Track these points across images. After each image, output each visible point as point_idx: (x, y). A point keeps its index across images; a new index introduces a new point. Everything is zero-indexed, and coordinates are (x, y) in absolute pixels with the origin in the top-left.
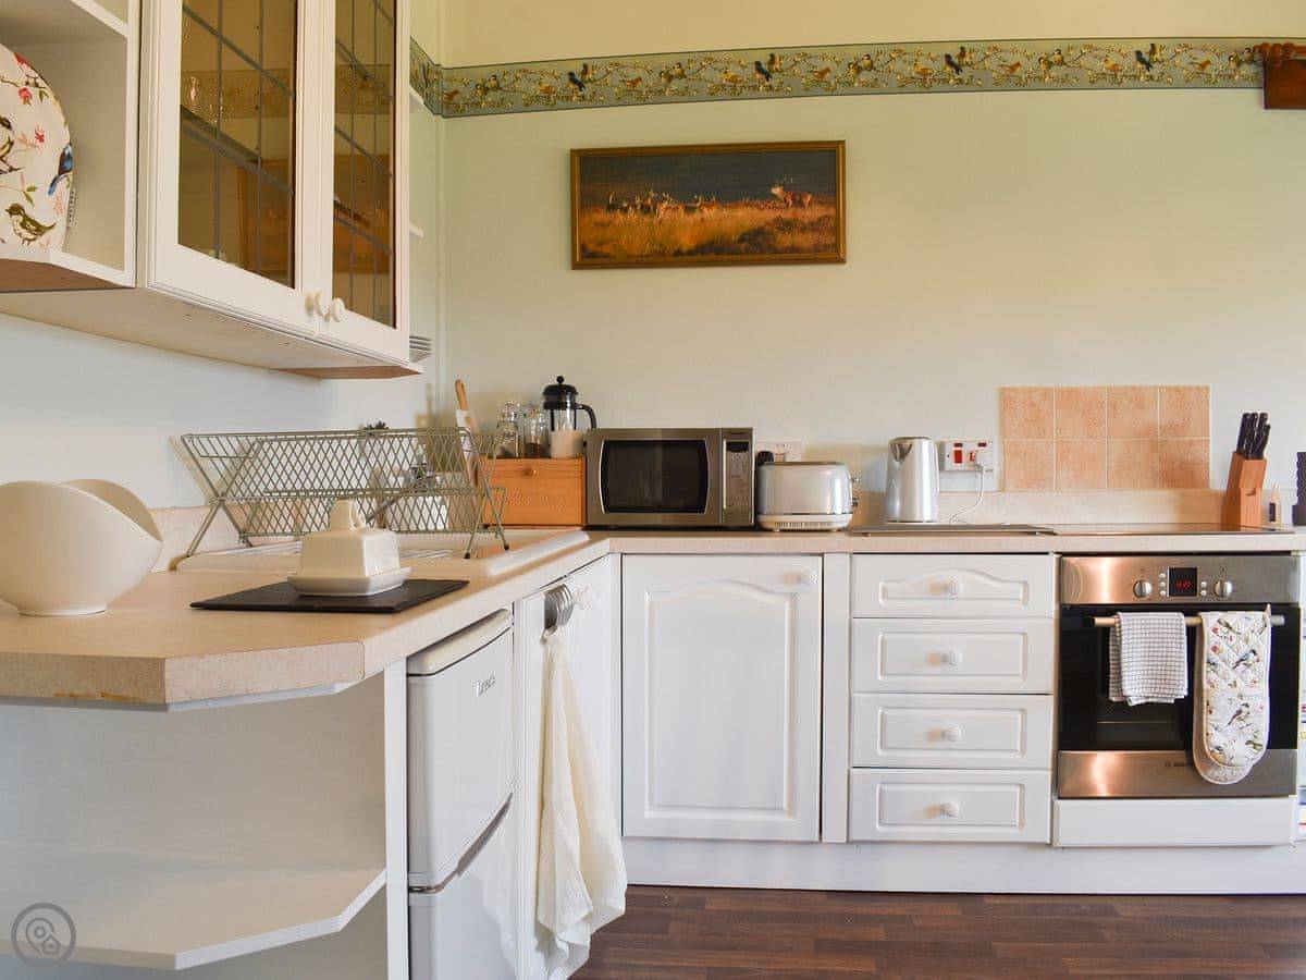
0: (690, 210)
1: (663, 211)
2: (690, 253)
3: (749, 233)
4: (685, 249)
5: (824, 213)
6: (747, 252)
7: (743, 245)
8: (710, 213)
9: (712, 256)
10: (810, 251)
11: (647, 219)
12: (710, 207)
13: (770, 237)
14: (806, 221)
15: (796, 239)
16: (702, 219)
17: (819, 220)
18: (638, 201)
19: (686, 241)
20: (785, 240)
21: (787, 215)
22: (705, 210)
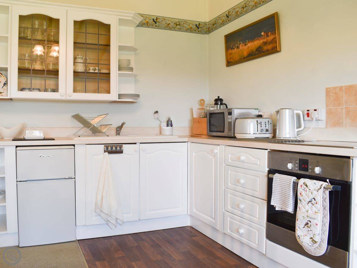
0: (245, 45)
1: (241, 47)
2: (247, 57)
3: (257, 48)
4: (245, 56)
5: (274, 37)
6: (258, 54)
7: (257, 52)
8: (249, 45)
9: (251, 57)
10: (271, 50)
11: (238, 50)
12: (249, 43)
13: (262, 48)
14: (270, 41)
15: (268, 47)
16: (248, 47)
17: (272, 39)
18: (236, 45)
19: (245, 54)
20: (265, 48)
21: (265, 40)
22: (248, 44)
